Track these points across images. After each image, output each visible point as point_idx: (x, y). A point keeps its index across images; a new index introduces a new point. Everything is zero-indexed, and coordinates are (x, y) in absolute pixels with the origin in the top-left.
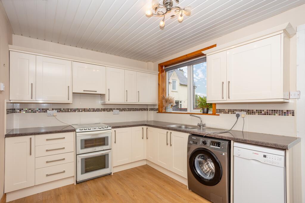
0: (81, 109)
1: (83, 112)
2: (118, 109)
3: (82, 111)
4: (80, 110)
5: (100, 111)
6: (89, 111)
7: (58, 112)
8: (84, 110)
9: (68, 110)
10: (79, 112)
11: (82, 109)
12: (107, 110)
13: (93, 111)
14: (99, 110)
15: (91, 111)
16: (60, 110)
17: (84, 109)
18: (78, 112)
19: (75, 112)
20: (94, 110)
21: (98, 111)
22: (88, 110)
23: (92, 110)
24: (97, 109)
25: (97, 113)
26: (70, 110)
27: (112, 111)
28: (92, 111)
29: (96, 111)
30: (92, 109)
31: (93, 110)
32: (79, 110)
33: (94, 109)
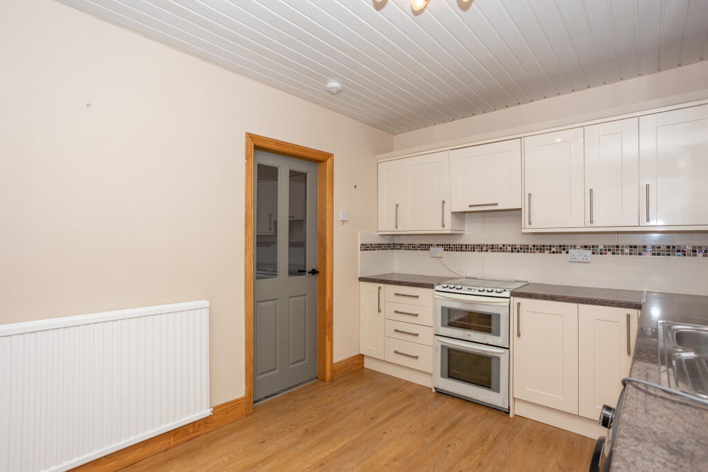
0: (484, 245)
1: (490, 254)
2: (586, 247)
3: (487, 251)
4: (484, 248)
5: (531, 252)
6: (504, 251)
7: (445, 250)
8: (493, 248)
9: (462, 248)
10: (482, 251)
11: (487, 245)
12: (550, 249)
13: (512, 251)
14: (528, 249)
15: (507, 251)
16: (448, 248)
17: (493, 245)
18: (479, 251)
19: (474, 251)
20: (515, 249)
21: (524, 252)
22: (501, 248)
23: (509, 248)
24: (521, 245)
25: (521, 255)
26: (464, 248)
27: (567, 253)
28: (509, 252)
29: (518, 251)
30: (509, 246)
31: (512, 248)
32: (482, 248)
33: (515, 245)
